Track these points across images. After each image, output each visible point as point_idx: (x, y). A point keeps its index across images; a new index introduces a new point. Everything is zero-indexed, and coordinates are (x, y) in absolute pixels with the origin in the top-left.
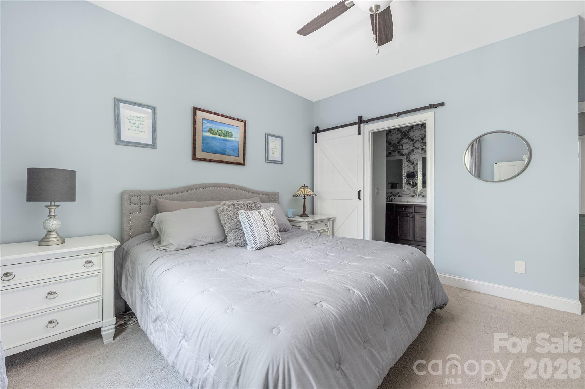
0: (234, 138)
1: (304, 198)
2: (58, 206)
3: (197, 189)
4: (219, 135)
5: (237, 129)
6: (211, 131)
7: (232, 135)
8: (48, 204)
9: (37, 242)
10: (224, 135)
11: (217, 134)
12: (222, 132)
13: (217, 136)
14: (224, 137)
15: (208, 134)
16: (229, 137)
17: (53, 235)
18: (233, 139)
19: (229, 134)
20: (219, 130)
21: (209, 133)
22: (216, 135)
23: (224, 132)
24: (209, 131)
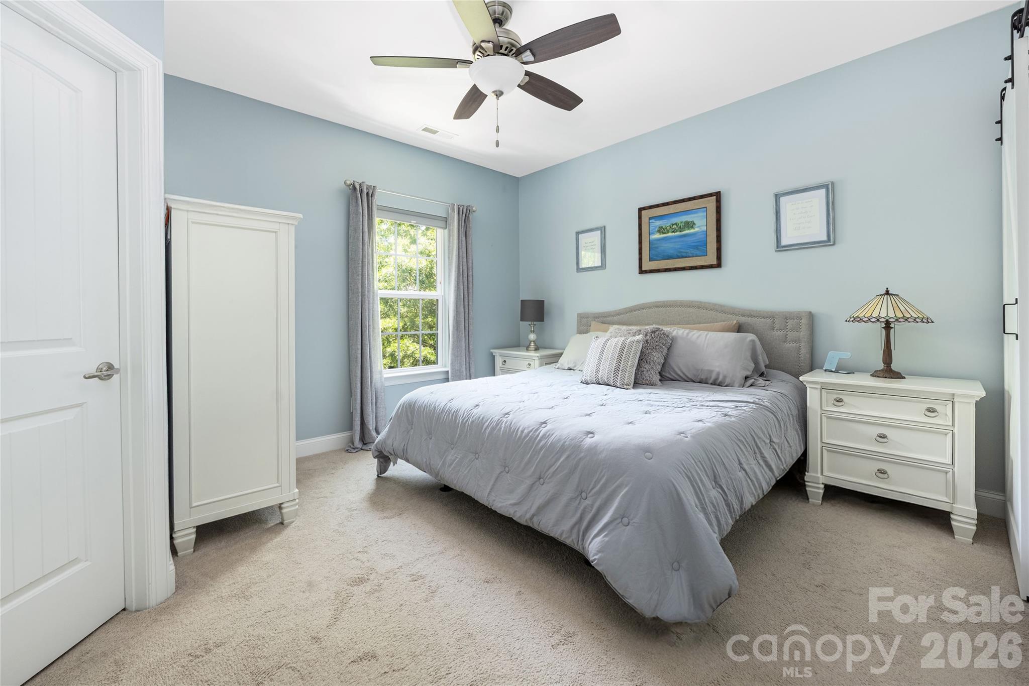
0: (699, 227)
1: (888, 326)
2: (535, 325)
3: (639, 310)
4: (673, 232)
5: (704, 212)
6: (661, 230)
7: (694, 224)
8: (530, 323)
9: (525, 348)
10: (681, 229)
11: (670, 230)
12: (677, 226)
13: (670, 234)
14: (680, 232)
15: (657, 236)
16: (689, 229)
17: (532, 344)
18: (697, 229)
19: (689, 225)
20: (673, 225)
21: (658, 234)
22: (668, 233)
23: (680, 225)
24: (659, 231)
